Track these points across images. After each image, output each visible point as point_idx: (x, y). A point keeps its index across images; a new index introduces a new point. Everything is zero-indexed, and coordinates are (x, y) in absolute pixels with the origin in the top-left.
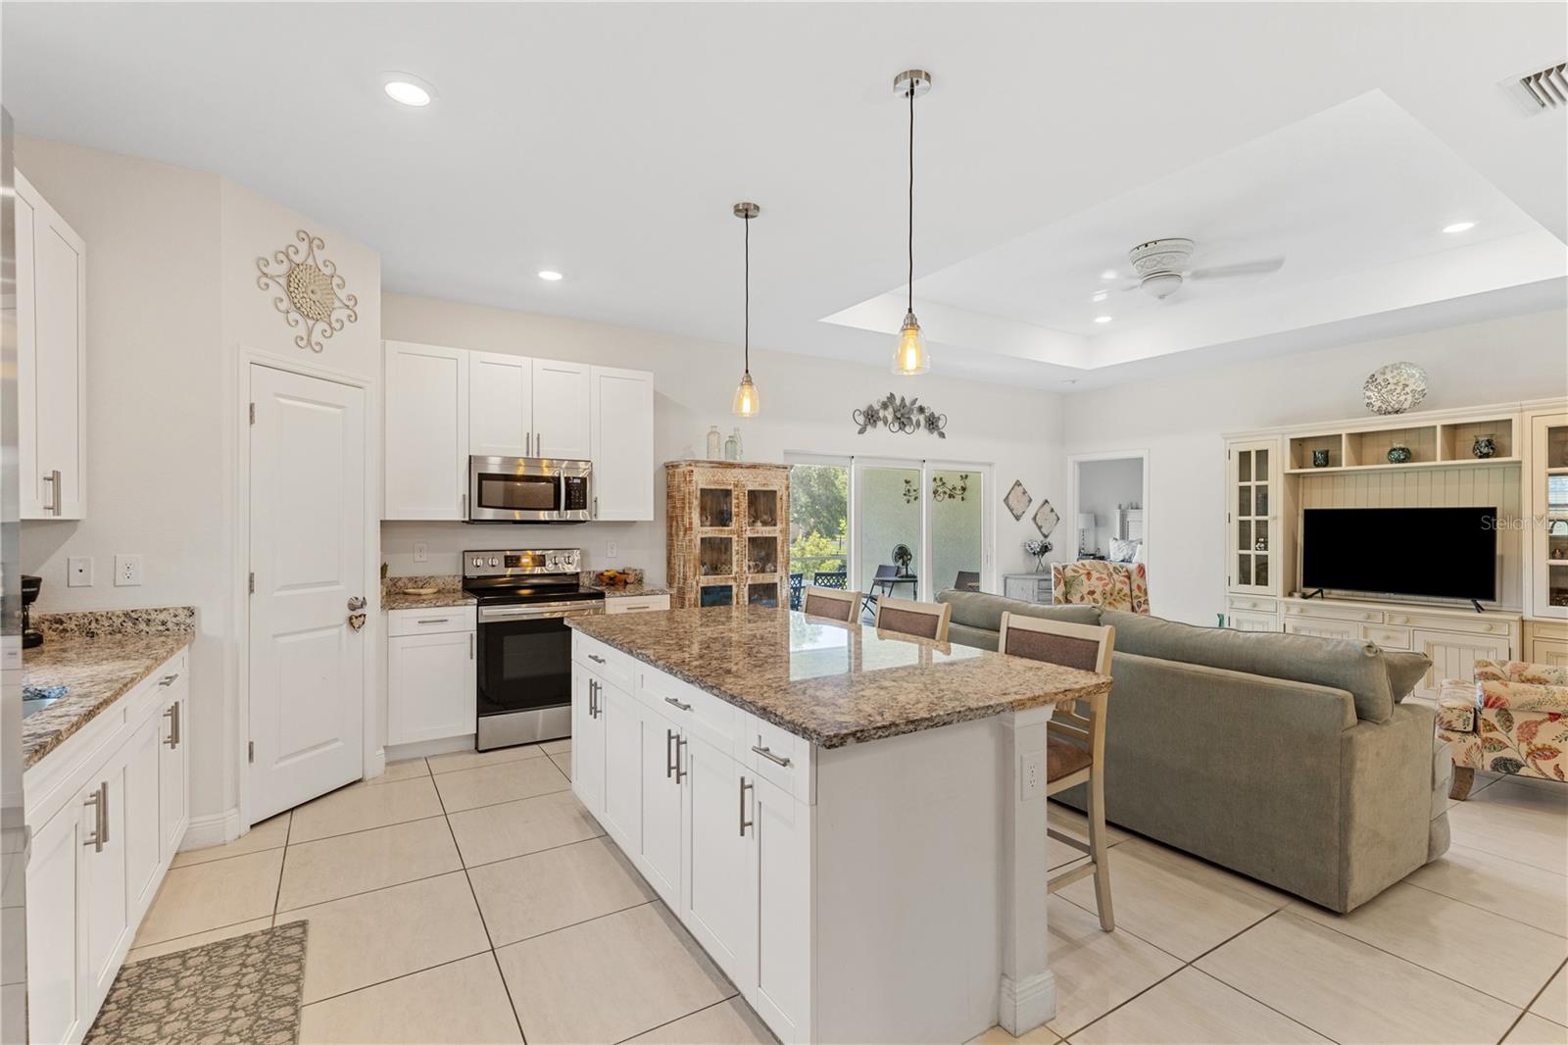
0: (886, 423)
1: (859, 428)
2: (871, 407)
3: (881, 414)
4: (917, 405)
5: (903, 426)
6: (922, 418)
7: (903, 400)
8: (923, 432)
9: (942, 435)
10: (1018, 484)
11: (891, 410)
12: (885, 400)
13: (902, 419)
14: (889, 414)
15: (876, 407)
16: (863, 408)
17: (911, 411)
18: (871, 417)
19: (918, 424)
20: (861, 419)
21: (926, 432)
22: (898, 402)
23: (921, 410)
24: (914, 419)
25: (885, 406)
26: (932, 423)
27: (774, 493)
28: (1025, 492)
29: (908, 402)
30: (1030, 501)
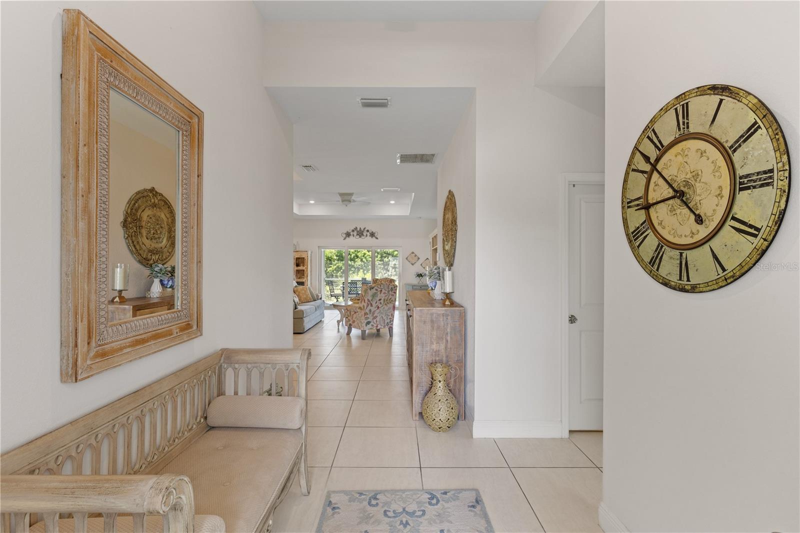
0: (353, 235)
1: (343, 238)
2: (348, 232)
3: (352, 233)
4: (366, 229)
5: (360, 237)
6: (368, 234)
7: (360, 228)
8: (369, 238)
9: (377, 238)
10: (413, 253)
11: (355, 232)
12: (353, 229)
13: (360, 233)
14: (355, 233)
15: (349, 232)
16: (346, 232)
17: (363, 232)
18: (348, 235)
19: (367, 235)
20: (344, 236)
21: (370, 237)
22: (358, 229)
23: (368, 231)
24: (365, 234)
25: (353, 231)
26: (372, 235)
27: (304, 258)
28: (416, 256)
29: (362, 229)
30: (419, 258)
